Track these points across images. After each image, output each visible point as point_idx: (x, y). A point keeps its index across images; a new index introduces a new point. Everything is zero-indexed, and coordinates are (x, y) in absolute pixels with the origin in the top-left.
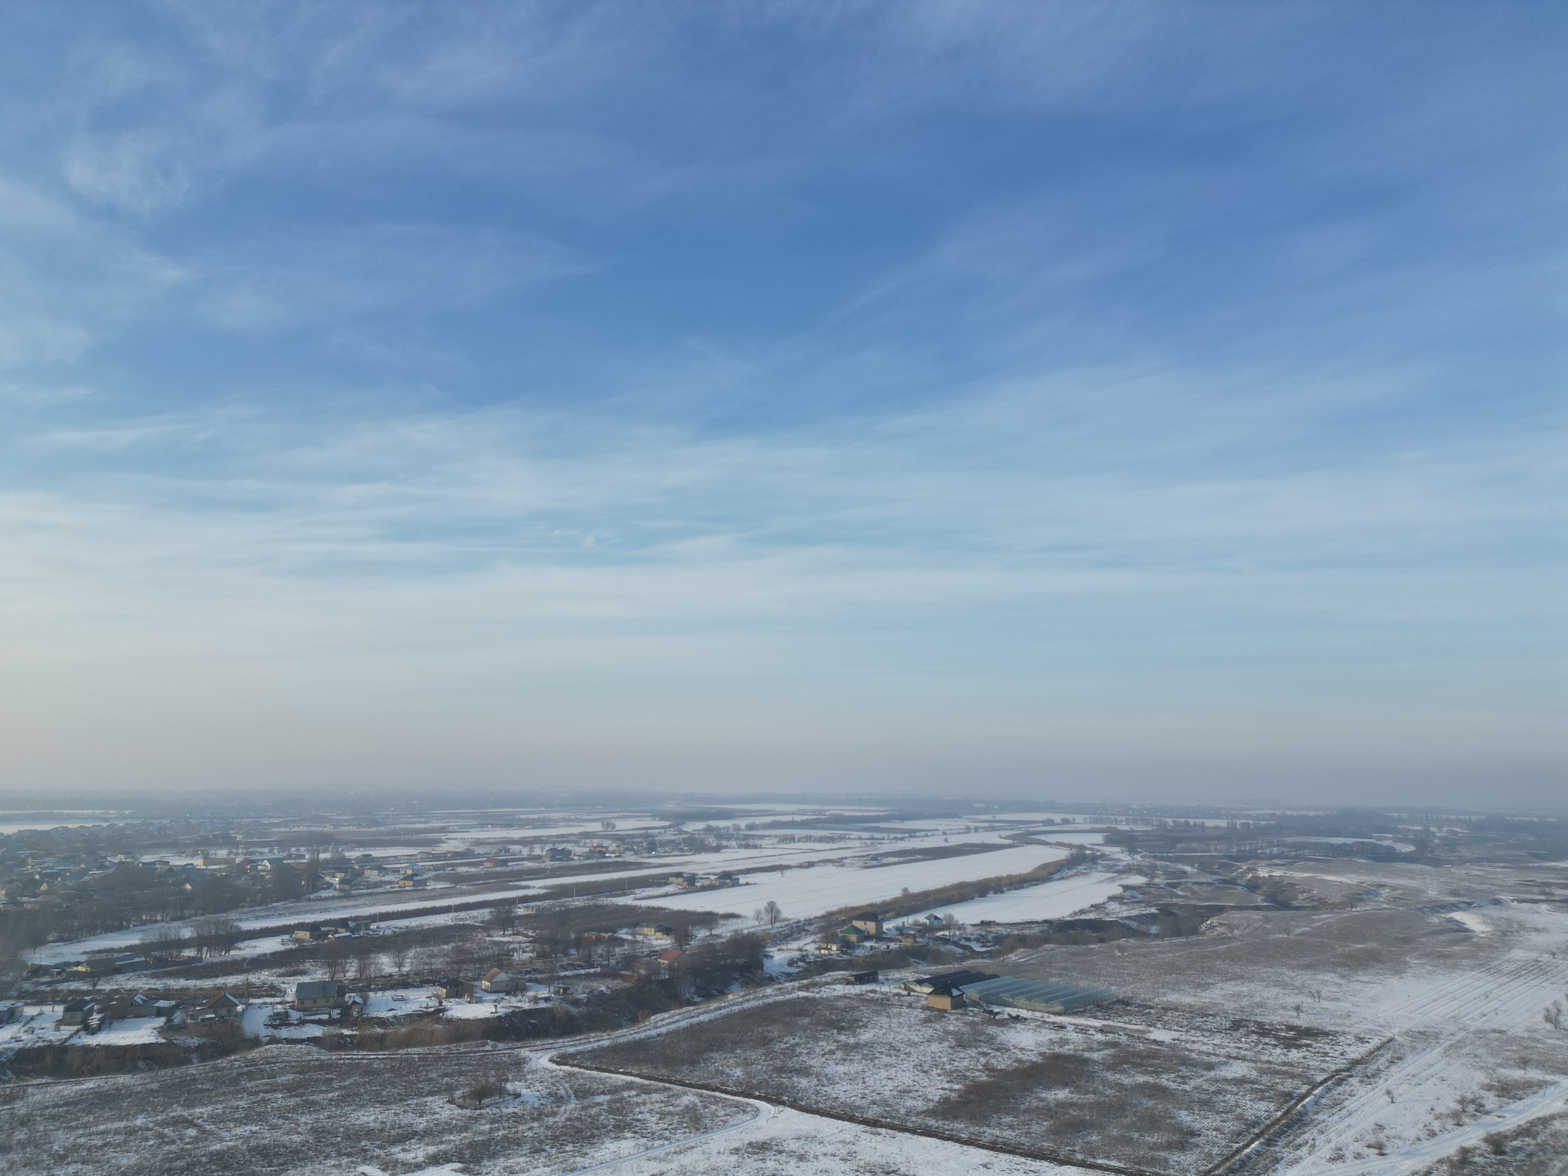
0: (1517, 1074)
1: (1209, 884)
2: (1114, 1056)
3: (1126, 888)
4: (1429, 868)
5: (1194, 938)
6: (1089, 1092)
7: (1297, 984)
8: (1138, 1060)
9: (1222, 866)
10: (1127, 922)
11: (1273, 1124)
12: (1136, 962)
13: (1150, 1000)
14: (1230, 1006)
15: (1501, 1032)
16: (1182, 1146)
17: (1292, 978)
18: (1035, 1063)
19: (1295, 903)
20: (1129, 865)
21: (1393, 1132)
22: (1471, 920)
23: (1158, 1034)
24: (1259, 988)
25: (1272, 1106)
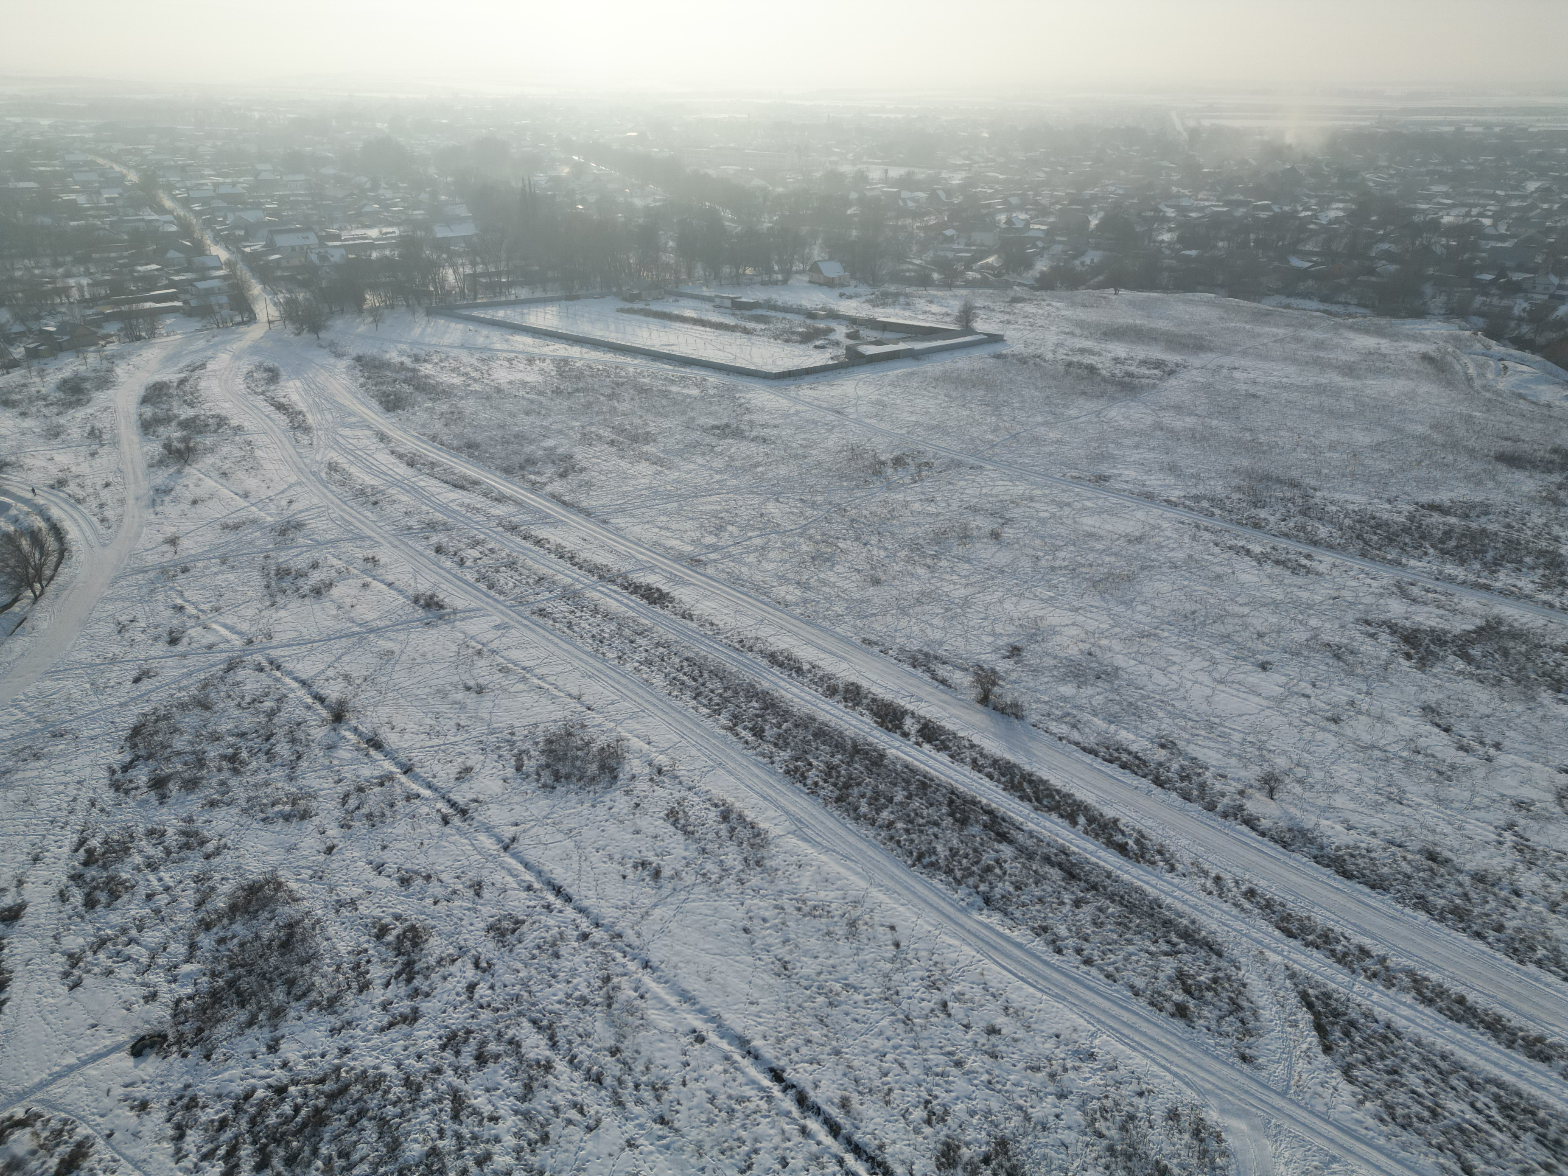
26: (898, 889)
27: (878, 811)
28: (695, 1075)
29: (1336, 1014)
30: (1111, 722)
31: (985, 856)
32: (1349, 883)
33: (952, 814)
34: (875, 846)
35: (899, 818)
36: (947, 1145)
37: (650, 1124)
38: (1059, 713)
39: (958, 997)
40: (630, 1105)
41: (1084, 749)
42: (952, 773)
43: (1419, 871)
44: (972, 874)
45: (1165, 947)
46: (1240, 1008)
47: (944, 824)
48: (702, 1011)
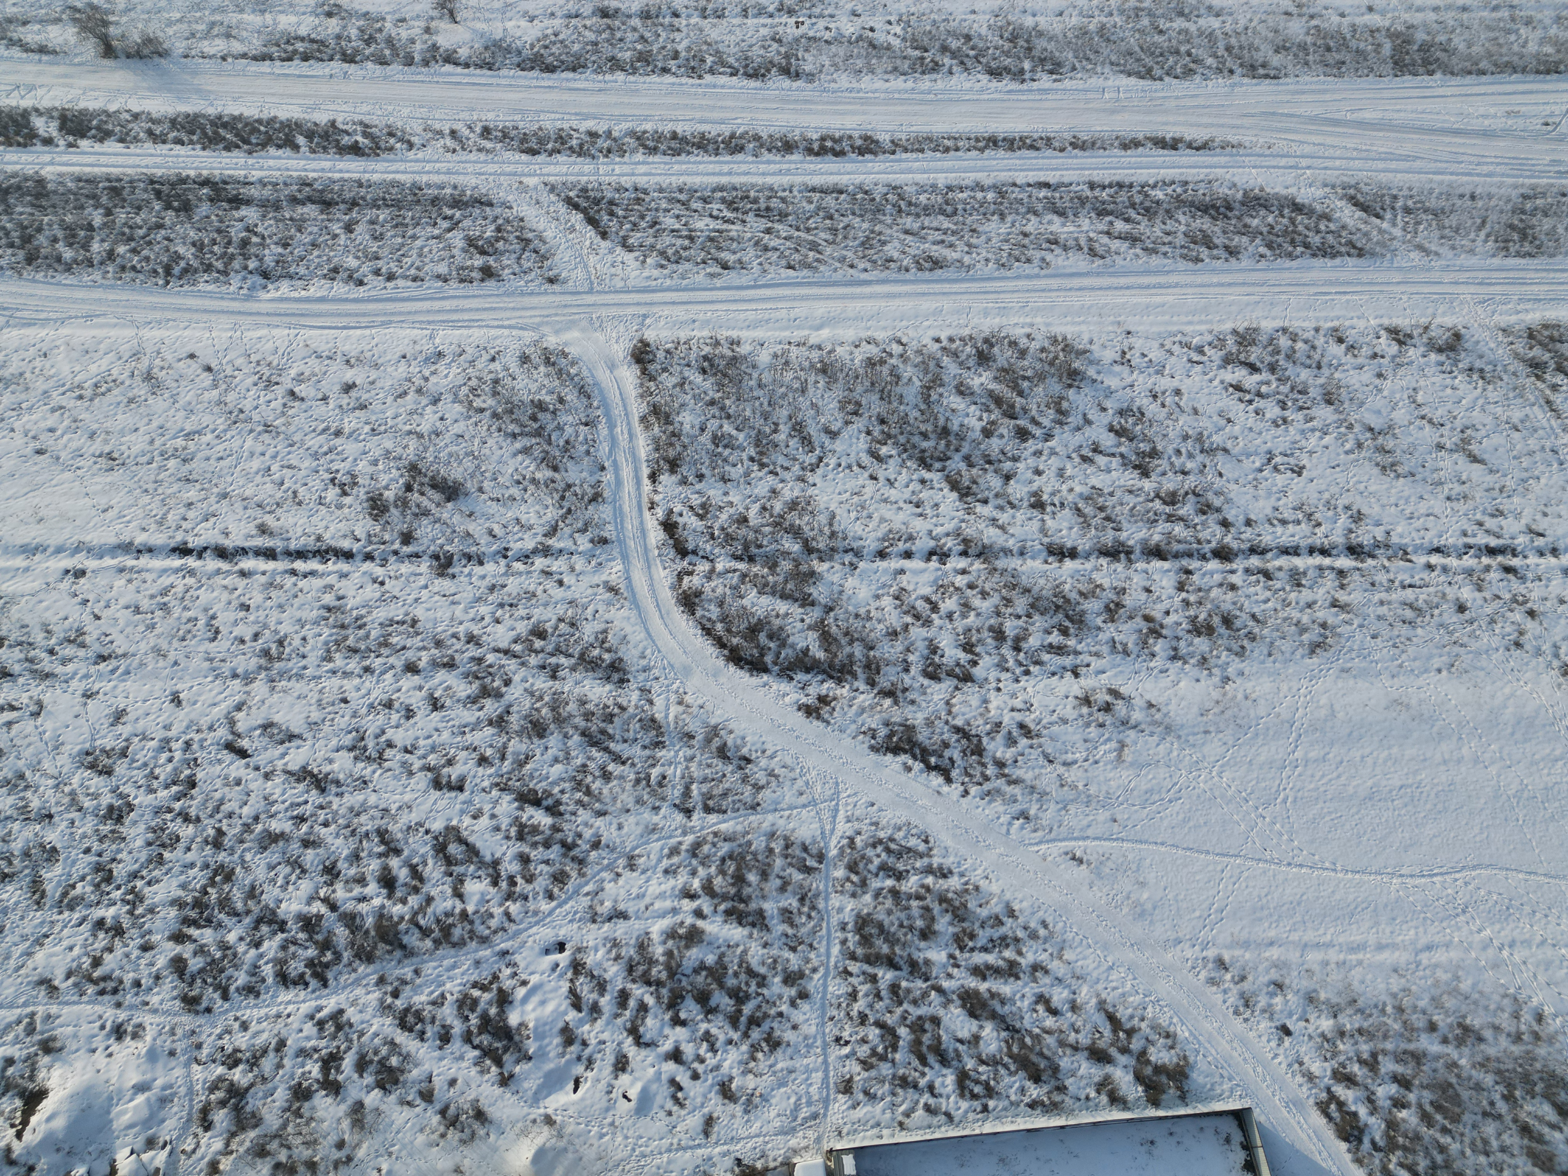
26: (169, 315)
27: (86, 247)
28: (102, 604)
29: (597, 202)
30: (263, 12)
31: (233, 232)
32: (554, 76)
33: (168, 207)
34: (112, 287)
35: (116, 242)
36: (372, 499)
37: (93, 669)
38: (202, 27)
39: (300, 379)
40: (59, 669)
41: (255, 58)
42: (137, 160)
43: (600, 33)
44: (232, 257)
45: (445, 224)
46: (528, 241)
47: (167, 222)
48: (59, 550)
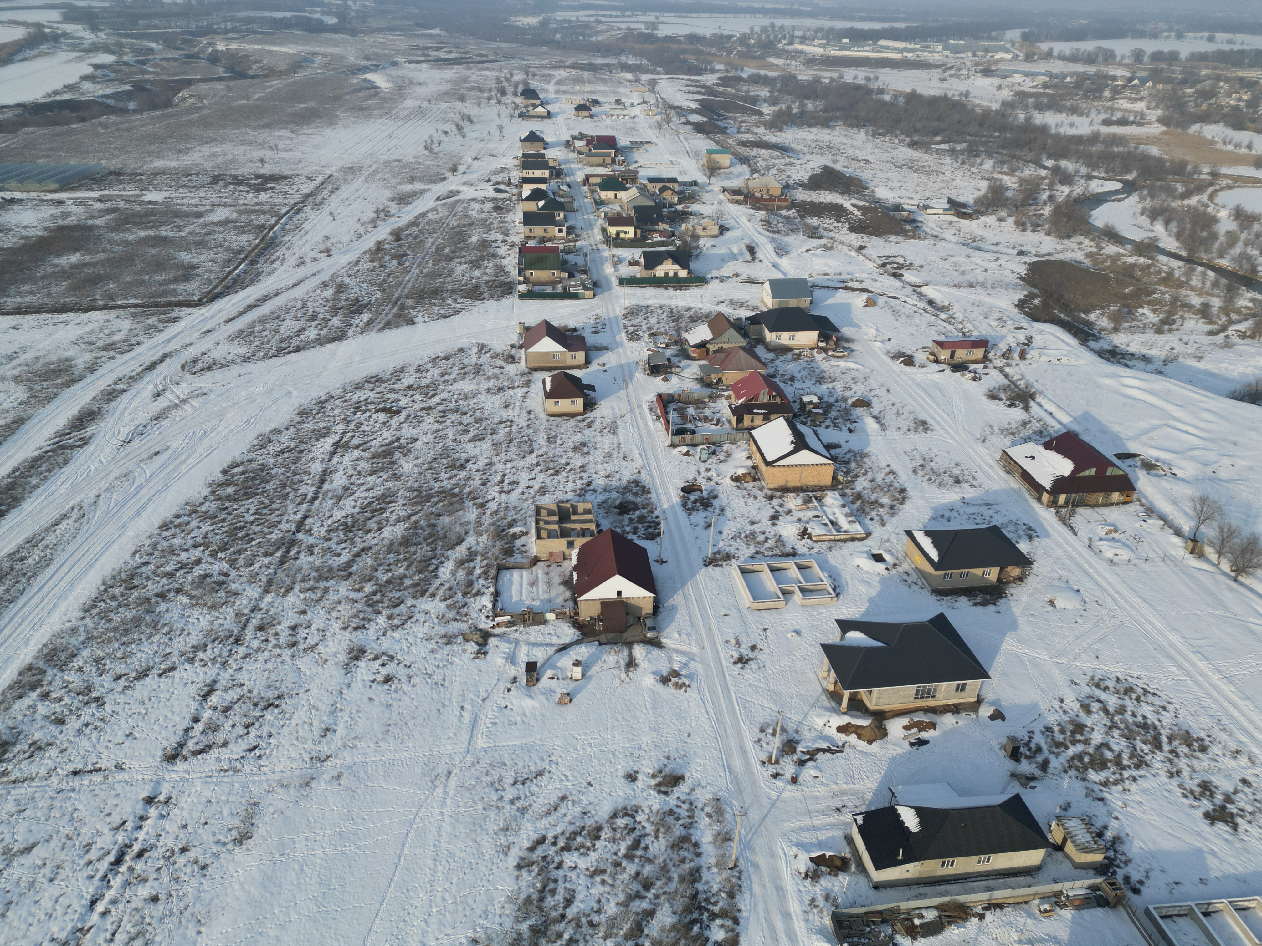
0: (408, 188)
1: (176, 60)
2: (115, 220)
3: (97, 67)
4: (348, 37)
5: (170, 110)
6: (97, 252)
7: (259, 141)
8: (138, 220)
9: (185, 41)
10: (105, 100)
11: (254, 249)
12: (121, 136)
13: (139, 168)
14: (208, 165)
15: (399, 161)
16: (186, 278)
17: (255, 136)
18: (41, 237)
19: (251, 73)
20: (94, 44)
21: (335, 240)
22: (378, 79)
23: (152, 196)
24: (230, 147)
25: (251, 237)
